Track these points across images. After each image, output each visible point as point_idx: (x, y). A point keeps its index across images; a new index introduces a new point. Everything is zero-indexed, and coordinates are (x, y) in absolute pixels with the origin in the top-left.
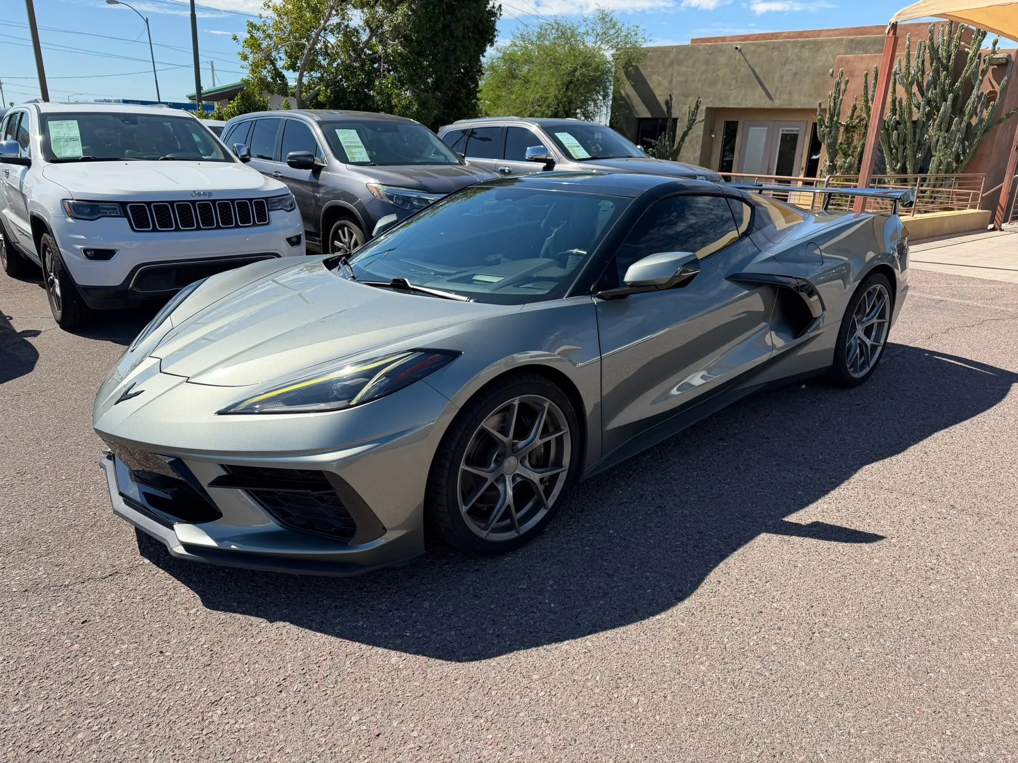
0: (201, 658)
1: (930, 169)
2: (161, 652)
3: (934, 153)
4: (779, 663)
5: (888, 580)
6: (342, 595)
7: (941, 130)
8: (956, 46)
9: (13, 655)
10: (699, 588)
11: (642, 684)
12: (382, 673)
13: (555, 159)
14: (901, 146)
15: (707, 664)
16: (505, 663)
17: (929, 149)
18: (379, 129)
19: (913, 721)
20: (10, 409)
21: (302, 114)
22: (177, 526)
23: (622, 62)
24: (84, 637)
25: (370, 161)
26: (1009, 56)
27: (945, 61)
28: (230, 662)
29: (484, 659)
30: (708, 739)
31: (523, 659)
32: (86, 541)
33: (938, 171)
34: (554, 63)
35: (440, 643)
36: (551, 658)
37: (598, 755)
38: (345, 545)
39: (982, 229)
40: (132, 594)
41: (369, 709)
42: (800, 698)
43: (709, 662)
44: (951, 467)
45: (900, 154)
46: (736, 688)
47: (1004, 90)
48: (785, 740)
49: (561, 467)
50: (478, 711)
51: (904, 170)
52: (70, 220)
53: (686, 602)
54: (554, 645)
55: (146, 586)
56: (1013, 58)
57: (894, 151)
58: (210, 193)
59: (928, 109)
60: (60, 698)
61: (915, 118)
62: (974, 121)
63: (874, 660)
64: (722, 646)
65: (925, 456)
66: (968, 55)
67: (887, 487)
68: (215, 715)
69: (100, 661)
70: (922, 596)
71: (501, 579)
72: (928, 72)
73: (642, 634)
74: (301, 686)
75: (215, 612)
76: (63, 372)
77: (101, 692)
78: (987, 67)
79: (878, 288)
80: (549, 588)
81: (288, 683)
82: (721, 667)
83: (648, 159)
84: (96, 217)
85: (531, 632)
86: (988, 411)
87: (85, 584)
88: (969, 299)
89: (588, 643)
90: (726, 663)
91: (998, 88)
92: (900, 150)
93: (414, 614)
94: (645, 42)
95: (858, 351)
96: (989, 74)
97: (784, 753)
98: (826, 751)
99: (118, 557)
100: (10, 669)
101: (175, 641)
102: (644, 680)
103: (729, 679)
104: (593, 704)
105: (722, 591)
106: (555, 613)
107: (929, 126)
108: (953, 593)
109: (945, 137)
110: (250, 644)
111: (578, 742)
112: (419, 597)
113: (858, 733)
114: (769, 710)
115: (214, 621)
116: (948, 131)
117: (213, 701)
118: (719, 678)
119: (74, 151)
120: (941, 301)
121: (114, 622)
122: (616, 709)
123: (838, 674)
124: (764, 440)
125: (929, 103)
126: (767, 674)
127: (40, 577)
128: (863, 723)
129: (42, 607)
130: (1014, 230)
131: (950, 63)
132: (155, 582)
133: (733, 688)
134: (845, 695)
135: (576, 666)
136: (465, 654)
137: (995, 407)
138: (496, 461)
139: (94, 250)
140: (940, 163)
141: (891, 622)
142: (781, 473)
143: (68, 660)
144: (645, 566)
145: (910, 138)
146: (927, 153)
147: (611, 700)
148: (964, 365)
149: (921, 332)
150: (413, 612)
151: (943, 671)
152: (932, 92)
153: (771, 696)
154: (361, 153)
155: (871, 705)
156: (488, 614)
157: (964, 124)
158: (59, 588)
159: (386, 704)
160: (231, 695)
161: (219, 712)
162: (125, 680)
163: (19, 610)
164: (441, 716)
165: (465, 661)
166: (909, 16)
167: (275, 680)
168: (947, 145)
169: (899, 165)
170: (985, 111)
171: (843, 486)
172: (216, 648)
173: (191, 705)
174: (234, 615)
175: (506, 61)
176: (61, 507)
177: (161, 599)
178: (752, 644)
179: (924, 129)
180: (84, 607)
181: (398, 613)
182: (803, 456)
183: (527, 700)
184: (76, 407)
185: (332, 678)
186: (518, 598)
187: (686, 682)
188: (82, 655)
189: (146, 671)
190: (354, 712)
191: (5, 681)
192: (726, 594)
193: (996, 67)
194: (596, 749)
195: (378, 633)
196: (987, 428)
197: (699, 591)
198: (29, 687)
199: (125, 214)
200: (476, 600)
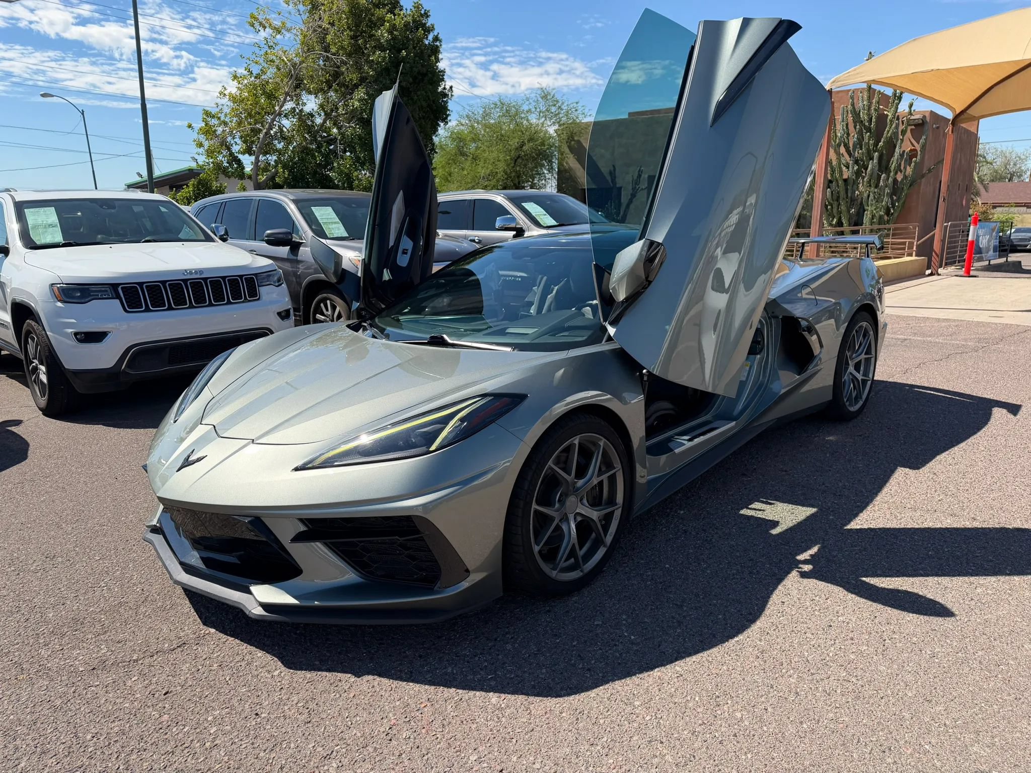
0: (299, 716)
1: (864, 222)
2: (257, 714)
3: (866, 208)
4: (862, 669)
5: (937, 588)
6: (423, 645)
7: (870, 186)
8: (875, 110)
9: (101, 731)
10: (766, 609)
11: (741, 700)
12: (486, 714)
13: (524, 228)
14: (836, 202)
15: (795, 676)
16: (604, 693)
17: (861, 203)
18: (353, 205)
19: (999, 709)
20: (17, 496)
21: (275, 193)
22: (253, 588)
23: (564, 136)
24: (170, 707)
25: (348, 235)
26: (924, 117)
27: (867, 124)
28: (330, 717)
29: (583, 692)
30: (818, 743)
31: (619, 688)
32: (141, 616)
33: (872, 223)
34: (501, 139)
35: (534, 681)
36: (647, 685)
37: (720, 767)
38: (431, 591)
39: (920, 275)
40: (208, 662)
41: (484, 747)
42: (891, 698)
43: (797, 674)
44: (961, 485)
45: (835, 210)
46: (829, 695)
47: (923, 147)
48: (889, 736)
49: (616, 504)
50: (592, 739)
51: (840, 224)
52: (59, 304)
53: (758, 623)
54: (646, 674)
55: (219, 653)
56: (928, 119)
57: (829, 207)
58: (201, 271)
59: (856, 168)
60: (165, 768)
61: (845, 177)
62: (900, 177)
63: (947, 659)
64: (804, 659)
65: (935, 476)
66: (887, 118)
67: (910, 506)
68: (331, 768)
69: (196, 729)
70: (972, 599)
71: (575, 618)
72: (853, 134)
73: (726, 655)
74: (409, 733)
75: (299, 672)
76: (62, 457)
77: (206, 758)
78: (906, 128)
79: (864, 325)
80: (624, 622)
81: (395, 732)
82: (810, 678)
83: (610, 224)
84: (87, 300)
85: (619, 664)
86: (979, 434)
87: (155, 657)
88: (930, 336)
89: (677, 668)
90: (813, 674)
91: (918, 147)
92: (835, 206)
93: (500, 657)
94: (585, 117)
95: (852, 385)
96: (908, 134)
97: (892, 748)
98: (930, 743)
99: (181, 629)
100: (102, 745)
101: (267, 702)
102: (741, 696)
103: (820, 688)
104: (700, 722)
105: (788, 610)
106: (638, 644)
107: (859, 183)
108: (998, 594)
109: (875, 192)
110: (345, 699)
111: (697, 758)
112: (500, 641)
113: (954, 723)
114: (866, 712)
115: (301, 680)
116: (877, 186)
117: (325, 755)
118: (811, 688)
119: (54, 237)
120: (905, 340)
121: (197, 690)
122: (723, 724)
123: (918, 674)
124: (784, 473)
125: (856, 162)
126: (854, 680)
127: (104, 655)
128: (955, 715)
129: (116, 684)
130: (949, 274)
131: (872, 126)
132: (227, 650)
133: (827, 695)
134: (931, 692)
135: (673, 690)
136: (562, 689)
137: (984, 429)
138: (559, 501)
139: (85, 333)
140: (873, 217)
141: (952, 625)
142: (809, 501)
143: (161, 731)
144: (709, 595)
145: (842, 194)
146: (860, 208)
147: (716, 717)
148: (943, 395)
149: (896, 368)
150: (498, 655)
151: (1012, 663)
152: (858, 153)
153: (864, 699)
154: (339, 229)
155: (957, 699)
156: (572, 651)
157: (891, 180)
158: (128, 663)
159: (499, 742)
160: (342, 749)
161: (335, 765)
162: (228, 744)
163: (93, 688)
164: (557, 747)
165: (564, 696)
166: (842, 83)
167: (382, 729)
168: (878, 200)
169: (835, 220)
170: (908, 167)
171: (869, 508)
172: (312, 705)
173: (303, 761)
174: (319, 673)
175: (454, 140)
176: (104, 587)
177: (240, 664)
178: (831, 655)
179: (855, 187)
180: (160, 679)
181: (483, 657)
182: (823, 484)
183: (635, 725)
184: (88, 489)
185: (437, 723)
186: (597, 634)
187: (781, 694)
188: (175, 725)
189: (247, 734)
190: (470, 752)
191: (101, 757)
192: (793, 613)
193: (913, 127)
194: (716, 762)
195: (470, 677)
196: (983, 449)
197: (767, 612)
198: (128, 761)
199: (117, 296)
200: (556, 639)
